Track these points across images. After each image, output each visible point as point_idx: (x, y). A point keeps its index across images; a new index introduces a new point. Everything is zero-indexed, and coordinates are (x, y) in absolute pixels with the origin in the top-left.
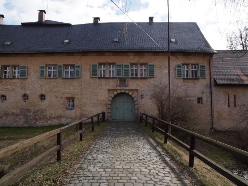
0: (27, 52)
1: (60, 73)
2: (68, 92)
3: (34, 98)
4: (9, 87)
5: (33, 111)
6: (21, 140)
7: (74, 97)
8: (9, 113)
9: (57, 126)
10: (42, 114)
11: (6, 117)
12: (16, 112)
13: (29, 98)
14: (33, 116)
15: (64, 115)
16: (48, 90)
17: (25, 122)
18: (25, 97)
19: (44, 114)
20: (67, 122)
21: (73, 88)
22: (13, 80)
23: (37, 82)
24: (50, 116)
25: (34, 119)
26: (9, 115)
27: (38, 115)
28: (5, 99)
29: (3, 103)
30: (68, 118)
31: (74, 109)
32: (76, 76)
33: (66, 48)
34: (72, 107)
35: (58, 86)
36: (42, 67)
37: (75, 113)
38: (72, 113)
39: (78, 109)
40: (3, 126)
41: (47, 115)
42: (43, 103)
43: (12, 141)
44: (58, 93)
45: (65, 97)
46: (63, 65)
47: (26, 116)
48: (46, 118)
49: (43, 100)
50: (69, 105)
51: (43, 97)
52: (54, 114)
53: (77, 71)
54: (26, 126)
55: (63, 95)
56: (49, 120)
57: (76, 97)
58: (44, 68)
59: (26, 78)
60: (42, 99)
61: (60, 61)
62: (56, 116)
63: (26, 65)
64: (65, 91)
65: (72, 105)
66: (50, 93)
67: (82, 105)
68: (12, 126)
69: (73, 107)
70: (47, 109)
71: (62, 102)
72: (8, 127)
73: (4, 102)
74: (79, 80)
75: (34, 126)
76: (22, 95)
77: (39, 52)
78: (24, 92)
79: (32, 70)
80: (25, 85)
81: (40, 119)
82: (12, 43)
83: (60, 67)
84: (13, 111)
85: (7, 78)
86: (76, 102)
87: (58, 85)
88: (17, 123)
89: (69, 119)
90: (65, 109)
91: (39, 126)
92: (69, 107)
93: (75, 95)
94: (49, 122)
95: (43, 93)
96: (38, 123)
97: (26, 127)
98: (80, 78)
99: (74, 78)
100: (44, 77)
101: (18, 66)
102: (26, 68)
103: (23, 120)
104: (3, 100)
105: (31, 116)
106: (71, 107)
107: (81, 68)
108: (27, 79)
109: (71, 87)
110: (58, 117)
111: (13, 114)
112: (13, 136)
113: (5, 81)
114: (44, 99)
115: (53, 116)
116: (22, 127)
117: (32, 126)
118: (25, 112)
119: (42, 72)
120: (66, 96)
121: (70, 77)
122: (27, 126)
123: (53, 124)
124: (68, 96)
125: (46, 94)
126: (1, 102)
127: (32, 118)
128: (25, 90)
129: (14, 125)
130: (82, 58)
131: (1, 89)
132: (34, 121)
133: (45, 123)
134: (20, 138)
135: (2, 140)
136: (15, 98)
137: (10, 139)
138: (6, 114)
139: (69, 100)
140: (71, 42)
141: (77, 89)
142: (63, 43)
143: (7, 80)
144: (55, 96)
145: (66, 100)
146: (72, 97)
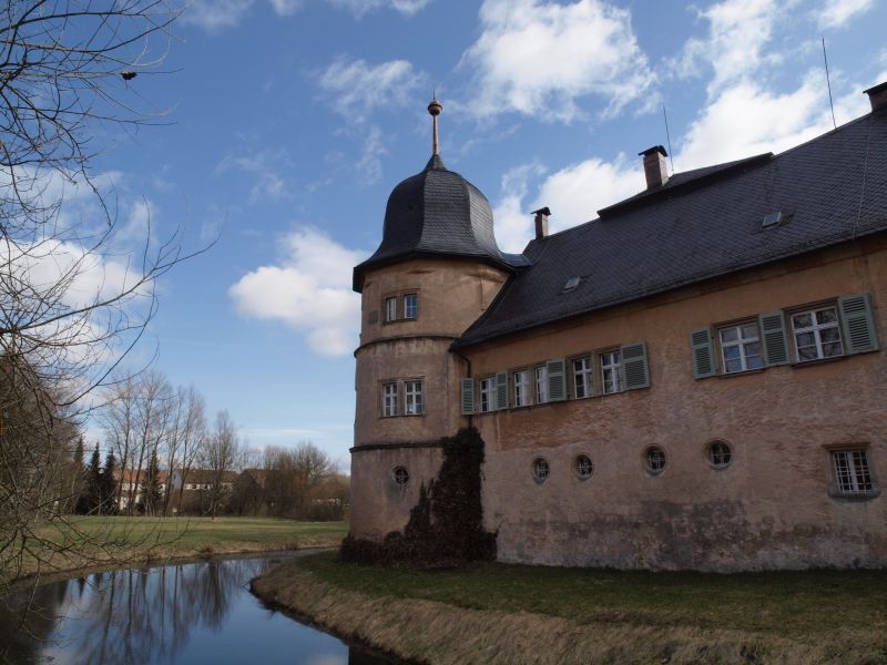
0: (637, 297)
1: (776, 348)
2: (827, 420)
3: (687, 457)
4: (596, 426)
5: (690, 507)
6: (681, 629)
7: (863, 438)
8: (608, 519)
9: (801, 572)
10: (725, 519)
11: (600, 533)
12: (631, 515)
13: (668, 460)
14: (691, 530)
15: (829, 525)
17: (667, 552)
18: (655, 456)
19: (734, 519)
20: (852, 559)
21: (848, 402)
22: (607, 401)
23: (690, 397)
24: (763, 527)
25: (698, 542)
26: (609, 524)
27: (710, 524)
28: (590, 470)
29: (583, 484)
30: (854, 539)
31: (875, 497)
32: (856, 344)
33: (783, 242)
34: (861, 487)
35: (776, 403)
36: (699, 338)
38: (870, 516)
40: (594, 565)
41: (750, 524)
42: (724, 475)
43: (649, 629)
44: (784, 429)
45: (819, 444)
46: (782, 313)
47: (665, 531)
48: (748, 538)
49: (722, 465)
50: (845, 480)
51: (719, 452)
52: (777, 520)
53: (853, 323)
54: (670, 568)
55: (809, 435)
56: (757, 544)
57: (875, 439)
58: (707, 341)
59: (647, 389)
60: (717, 461)
61: (766, 299)
62: (792, 529)
63: (640, 342)
64: (815, 419)
65: (859, 479)
66: (749, 433)
68: (623, 567)
69: (869, 487)
70: (745, 501)
71: (807, 467)
72: (610, 571)
73: (588, 482)
74: (874, 360)
75: (703, 569)
76: (640, 450)
77: (680, 284)
78: (647, 440)
79: (664, 354)
80: (649, 415)
81: (721, 540)
82: (584, 278)
83: (772, 322)
84: (619, 512)
85: (586, 395)
86: (879, 462)
87: (777, 397)
88: (636, 555)
89: (859, 543)
90: (826, 495)
91: (720, 571)
93: (869, 430)
94: (763, 555)
95: (719, 434)
96: (714, 557)
97: (673, 571)
98: (878, 351)
99: (846, 358)
100: (713, 373)
101: (615, 350)
102: (642, 353)
103: (656, 546)
104: (583, 473)
105: (684, 528)
106: (856, 488)
107: (874, 307)
108: (651, 390)
109: (837, 399)
110: (797, 531)
111: (621, 522)
112: (646, 611)
113: (581, 409)
114: (727, 459)
115: (776, 530)
116: (655, 570)
117: (694, 568)
118: (660, 515)
119: (702, 356)
120: (822, 438)
121: (825, 354)
122: (675, 569)
123: (780, 562)
124: (830, 440)
125: (731, 441)
126: (576, 480)
127: (687, 535)
128: (649, 432)
129: (630, 562)
130: (867, 262)
131: (573, 435)
132: (700, 551)
133: (745, 557)
134: (677, 622)
135: (607, 621)
136: (619, 462)
137: (637, 621)
138: (599, 524)
139: (842, 456)
140: (792, 216)
141: (872, 405)
142: (761, 229)
143: (588, 405)
144: (769, 442)
145: (827, 459)
146: (853, 441)
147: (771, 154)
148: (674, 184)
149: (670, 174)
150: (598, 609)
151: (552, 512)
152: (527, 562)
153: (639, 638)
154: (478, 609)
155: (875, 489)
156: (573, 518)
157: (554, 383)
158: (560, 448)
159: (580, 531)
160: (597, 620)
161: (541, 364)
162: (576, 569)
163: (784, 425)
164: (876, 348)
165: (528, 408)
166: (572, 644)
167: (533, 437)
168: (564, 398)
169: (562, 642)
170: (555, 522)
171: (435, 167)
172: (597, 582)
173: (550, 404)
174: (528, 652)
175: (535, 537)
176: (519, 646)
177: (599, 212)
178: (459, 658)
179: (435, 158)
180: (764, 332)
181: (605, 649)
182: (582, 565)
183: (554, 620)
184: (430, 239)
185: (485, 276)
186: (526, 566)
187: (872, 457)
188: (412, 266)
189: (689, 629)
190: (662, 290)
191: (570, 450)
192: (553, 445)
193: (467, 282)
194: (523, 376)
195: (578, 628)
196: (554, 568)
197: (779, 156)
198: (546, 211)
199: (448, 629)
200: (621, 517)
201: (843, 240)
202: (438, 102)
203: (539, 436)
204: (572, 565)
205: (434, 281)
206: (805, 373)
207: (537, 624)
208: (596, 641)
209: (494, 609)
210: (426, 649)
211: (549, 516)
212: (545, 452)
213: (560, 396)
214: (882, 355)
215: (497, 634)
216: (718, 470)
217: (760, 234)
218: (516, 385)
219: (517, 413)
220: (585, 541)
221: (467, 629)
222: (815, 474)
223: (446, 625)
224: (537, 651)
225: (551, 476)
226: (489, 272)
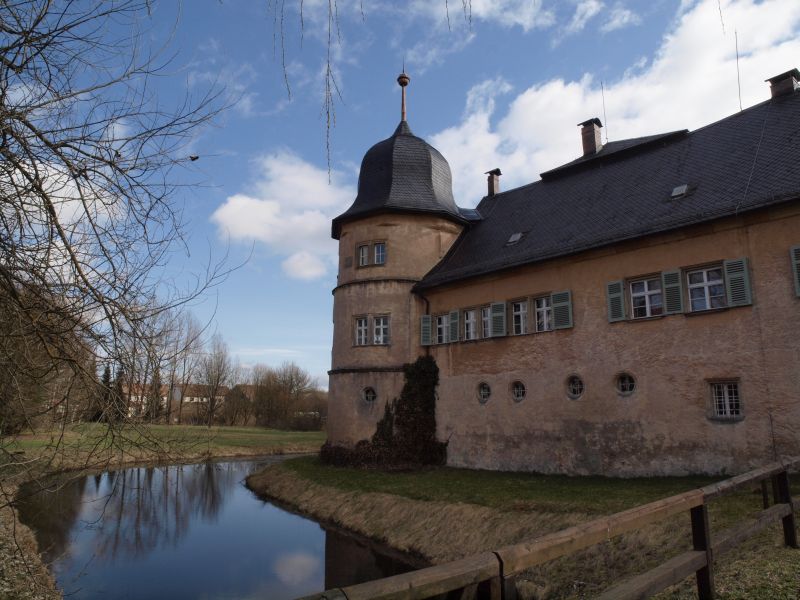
0: (565, 253)
1: (673, 299)
2: (709, 359)
3: (600, 385)
4: (529, 357)
5: (600, 426)
6: (573, 515)
7: (736, 374)
8: (537, 433)
9: (681, 478)
10: (627, 436)
11: (530, 444)
12: (554, 431)
13: (585, 387)
14: (601, 445)
15: (705, 442)
16: (639, 357)
17: (582, 461)
18: (575, 383)
19: (634, 436)
20: (721, 468)
21: (726, 345)
22: (538, 338)
23: (605, 337)
24: (657, 442)
25: (606, 453)
26: (536, 437)
27: (616, 439)
28: (524, 394)
29: (518, 404)
30: (723, 452)
31: (741, 420)
32: (735, 299)
33: (685, 212)
34: (732, 413)
35: (671, 344)
36: (614, 289)
37: (748, 434)
38: (736, 435)
39: (758, 418)
40: (524, 470)
41: (646, 440)
42: (628, 401)
43: (550, 516)
44: (676, 365)
45: (702, 378)
46: (679, 271)
47: (580, 443)
48: (645, 451)
49: (627, 392)
50: (720, 406)
51: (626, 382)
52: (667, 437)
53: (733, 282)
54: (583, 474)
55: (695, 371)
56: (651, 456)
57: (744, 375)
58: (619, 291)
59: (570, 329)
60: (624, 389)
61: (667, 259)
62: (677, 444)
63: (567, 290)
64: (701, 358)
65: (731, 406)
66: (649, 367)
67: (772, 406)
68: (546, 472)
69: (737, 413)
70: (643, 422)
71: (693, 396)
72: (536, 475)
73: (521, 403)
74: (748, 312)
75: (608, 474)
76: (564, 377)
77: (600, 244)
78: (569, 371)
79: (585, 301)
80: (571, 350)
81: (623, 452)
82: (525, 234)
83: (671, 278)
84: (545, 428)
85: (522, 333)
86: (747, 393)
87: (673, 339)
88: (558, 462)
89: (727, 456)
90: (705, 419)
91: (622, 476)
92: (721, 413)
93: (740, 368)
94: (655, 464)
95: (626, 368)
96: (617, 465)
97: (585, 476)
98: (751, 305)
99: (727, 310)
100: (623, 318)
101: (547, 296)
102: (567, 300)
103: (573, 456)
104: (518, 396)
105: (595, 442)
106: (728, 413)
107: (751, 269)
108: (575, 330)
109: (718, 342)
110: (682, 446)
111: (546, 436)
112: (550, 502)
113: (517, 343)
114: (632, 388)
115: (666, 443)
116: (571, 475)
117: (602, 474)
118: (577, 431)
119: (615, 304)
120: (705, 373)
121: (712, 306)
122: (587, 474)
123: (667, 470)
124: (711, 375)
125: (635, 373)
126: (512, 401)
127: (598, 448)
128: (571, 364)
129: (552, 468)
130: (747, 233)
131: (511, 364)
132: (606, 460)
133: (642, 465)
134: (572, 511)
135: (525, 509)
136: (547, 388)
137: (543, 509)
138: (529, 437)
139: (719, 388)
140: (695, 189)
141: (743, 348)
142: (669, 199)
143: (524, 340)
144: (666, 375)
145: (708, 389)
146: (728, 376)
147: (687, 131)
148: (606, 153)
149: (604, 143)
150: (517, 501)
151: (492, 427)
152: (471, 467)
153: (543, 521)
154: (427, 500)
155: (741, 414)
156: (508, 432)
157: (497, 321)
158: (500, 375)
159: (514, 443)
160: (515, 509)
161: (487, 305)
162: (510, 474)
163: (676, 362)
164: (750, 303)
165: (475, 341)
166: (494, 526)
167: (478, 365)
168: (504, 334)
169: (487, 524)
170: (494, 435)
171: (403, 133)
172: (522, 482)
173: (493, 338)
174: (461, 531)
175: (478, 447)
176: (455, 527)
177: (542, 175)
178: (410, 536)
179: (403, 124)
180: (665, 286)
181: (517, 529)
182: (514, 469)
183: (483, 509)
184: (398, 196)
185: (443, 229)
186: (472, 470)
187: (741, 389)
188: (381, 220)
189: (579, 515)
190: (586, 248)
191: (508, 377)
192: (495, 372)
193: (428, 234)
194: (472, 315)
195: (500, 515)
196: (492, 472)
197: (694, 133)
198: (497, 172)
199: (403, 515)
200: (546, 432)
201: (729, 213)
202: (407, 75)
203: (483, 365)
204: (507, 470)
205: (401, 233)
206: (694, 321)
207: (469, 511)
208: (511, 523)
209: (439, 501)
210: (385, 529)
211: (489, 430)
212: (488, 378)
213: (501, 332)
214: (754, 307)
215: (439, 518)
216: (624, 396)
217: (669, 204)
218: (466, 321)
219: (466, 345)
220: (518, 450)
221: (416, 515)
222: (699, 401)
223: (401, 512)
224: (467, 530)
225: (492, 398)
226: (447, 225)
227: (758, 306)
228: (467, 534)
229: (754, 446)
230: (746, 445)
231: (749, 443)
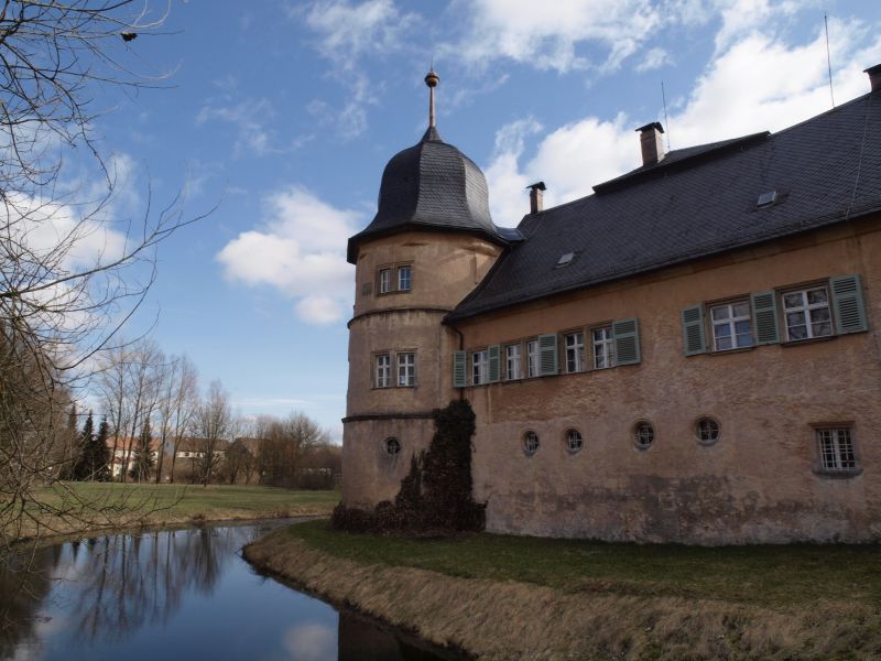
0: (631, 273)
1: (767, 330)
2: (814, 398)
3: (675, 433)
4: (587, 400)
5: (677, 482)
6: (665, 599)
7: (849, 417)
8: (596, 491)
9: (782, 546)
10: (711, 494)
11: (587, 505)
12: (619, 488)
13: (657, 435)
14: (677, 504)
15: (811, 501)
16: (724, 399)
17: (654, 525)
18: (644, 431)
19: (720, 494)
20: (832, 534)
21: (835, 381)
22: (597, 376)
23: (680, 374)
24: (748, 502)
25: (684, 516)
26: (596, 497)
27: (696, 498)
28: (580, 444)
29: (572, 457)
30: (835, 514)
31: (857, 474)
32: (845, 325)
33: (777, 222)
34: (844, 465)
35: (765, 381)
36: (691, 315)
37: (867, 491)
38: (850, 493)
39: (879, 472)
40: (581, 536)
41: (735, 499)
42: (711, 451)
43: (633, 599)
44: (771, 406)
45: (805, 422)
46: (773, 293)
47: (651, 504)
48: (733, 513)
49: (709, 441)
50: (829, 458)
51: (707, 428)
52: (762, 495)
53: (843, 304)
54: (655, 541)
55: (796, 413)
56: (741, 519)
57: (860, 418)
58: (698, 318)
59: (638, 365)
60: (704, 437)
61: (759, 278)
62: (775, 504)
63: (632, 318)
64: (802, 397)
65: (843, 457)
66: (737, 409)
68: (609, 539)
69: (852, 465)
70: (730, 477)
71: (793, 444)
72: (597, 543)
73: (577, 455)
74: (861, 339)
75: (687, 542)
76: (629, 425)
77: (674, 262)
78: (636, 416)
79: (655, 331)
80: (638, 390)
81: (706, 514)
82: (578, 254)
83: (764, 301)
84: (606, 485)
85: (577, 370)
86: (863, 441)
87: (767, 375)
88: (623, 527)
89: (839, 519)
90: (810, 472)
91: (704, 544)
93: (854, 409)
94: (747, 530)
95: (707, 410)
96: (698, 530)
97: (658, 544)
98: (866, 332)
99: (835, 338)
100: (703, 350)
101: (607, 325)
102: (633, 330)
103: (642, 519)
104: (573, 446)
105: (670, 502)
106: (840, 466)
107: (865, 289)
108: (642, 366)
109: (824, 378)
110: (781, 507)
111: (609, 496)
112: (631, 581)
113: (572, 383)
114: (714, 436)
115: (761, 503)
116: (641, 543)
117: (679, 541)
118: (647, 489)
119: (693, 334)
120: (808, 416)
121: (814, 334)
122: (660, 542)
123: (763, 537)
124: (817, 417)
125: (719, 417)
126: (566, 454)
127: (673, 509)
128: (639, 407)
129: (616, 535)
130: (859, 243)
131: (565, 408)
132: (685, 524)
133: (730, 531)
134: (662, 593)
135: (597, 590)
136: (608, 437)
137: (623, 591)
138: (587, 496)
139: (827, 434)
140: (787, 195)
141: (859, 384)
142: (755, 208)
143: (579, 379)
144: (757, 419)
145: (812, 436)
146: (839, 420)
147: (768, 133)
148: (670, 161)
149: (666, 152)
150: (585, 579)
151: (541, 485)
152: (516, 533)
153: (625, 607)
154: (467, 577)
155: (858, 467)
156: (561, 491)
157: (546, 357)
158: (551, 421)
159: (568, 503)
160: (584, 590)
161: (534, 338)
162: (563, 542)
163: (771, 403)
164: (865, 329)
165: (519, 381)
166: (558, 612)
167: (524, 411)
168: (555, 372)
169: (548, 612)
170: (544, 494)
171: (431, 139)
172: (584, 553)
173: (542, 377)
174: (515, 620)
175: (524, 509)
176: (507, 614)
177: (595, 188)
178: (448, 625)
179: (431, 130)
180: (755, 311)
181: (590, 617)
182: (569, 536)
183: (542, 589)
184: (425, 211)
185: (478, 250)
186: (517, 537)
187: (856, 435)
188: (406, 238)
189: (673, 599)
190: (656, 266)
191: (560, 424)
192: (544, 418)
193: (462, 256)
194: (515, 349)
195: (565, 598)
196: (541, 538)
197: (776, 135)
198: (541, 186)
199: (437, 596)
200: (608, 490)
201: (836, 220)
202: (435, 74)
203: (530, 409)
204: (559, 536)
205: (428, 253)
206: (794, 352)
207: (524, 591)
208: (582, 610)
209: (483, 578)
210: (415, 616)
211: (538, 488)
212: (535, 426)
213: (553, 369)
214: (871, 335)
215: (485, 602)
216: (705, 445)
217: (755, 213)
218: (508, 358)
219: (509, 386)
220: (573, 513)
221: (456, 597)
222: (801, 451)
223: (435, 593)
224: (524, 619)
225: (541, 449)
226: (484, 245)
227: (877, 333)
228: (523, 624)
229: (874, 507)
230: (866, 506)
231: (868, 502)
